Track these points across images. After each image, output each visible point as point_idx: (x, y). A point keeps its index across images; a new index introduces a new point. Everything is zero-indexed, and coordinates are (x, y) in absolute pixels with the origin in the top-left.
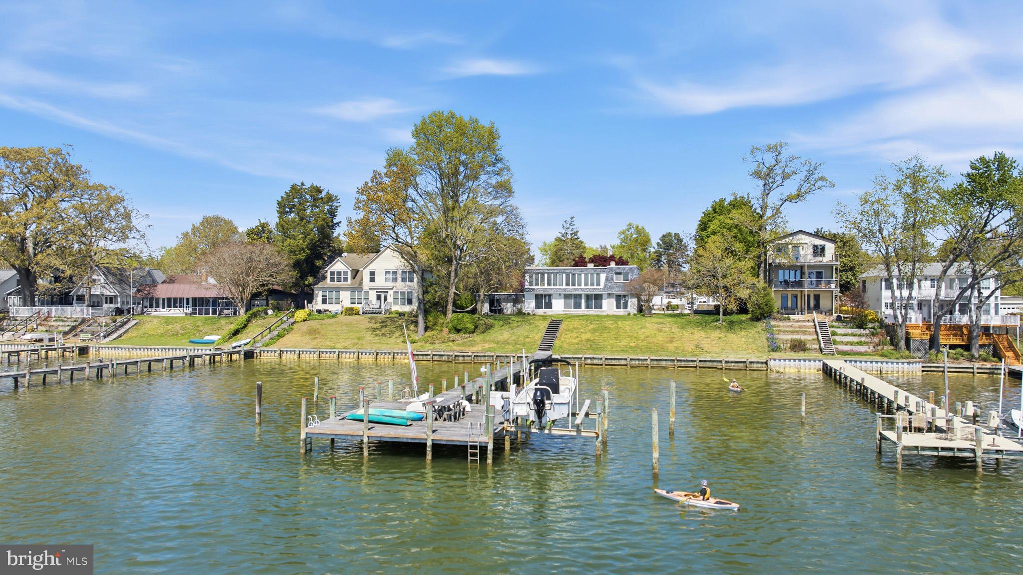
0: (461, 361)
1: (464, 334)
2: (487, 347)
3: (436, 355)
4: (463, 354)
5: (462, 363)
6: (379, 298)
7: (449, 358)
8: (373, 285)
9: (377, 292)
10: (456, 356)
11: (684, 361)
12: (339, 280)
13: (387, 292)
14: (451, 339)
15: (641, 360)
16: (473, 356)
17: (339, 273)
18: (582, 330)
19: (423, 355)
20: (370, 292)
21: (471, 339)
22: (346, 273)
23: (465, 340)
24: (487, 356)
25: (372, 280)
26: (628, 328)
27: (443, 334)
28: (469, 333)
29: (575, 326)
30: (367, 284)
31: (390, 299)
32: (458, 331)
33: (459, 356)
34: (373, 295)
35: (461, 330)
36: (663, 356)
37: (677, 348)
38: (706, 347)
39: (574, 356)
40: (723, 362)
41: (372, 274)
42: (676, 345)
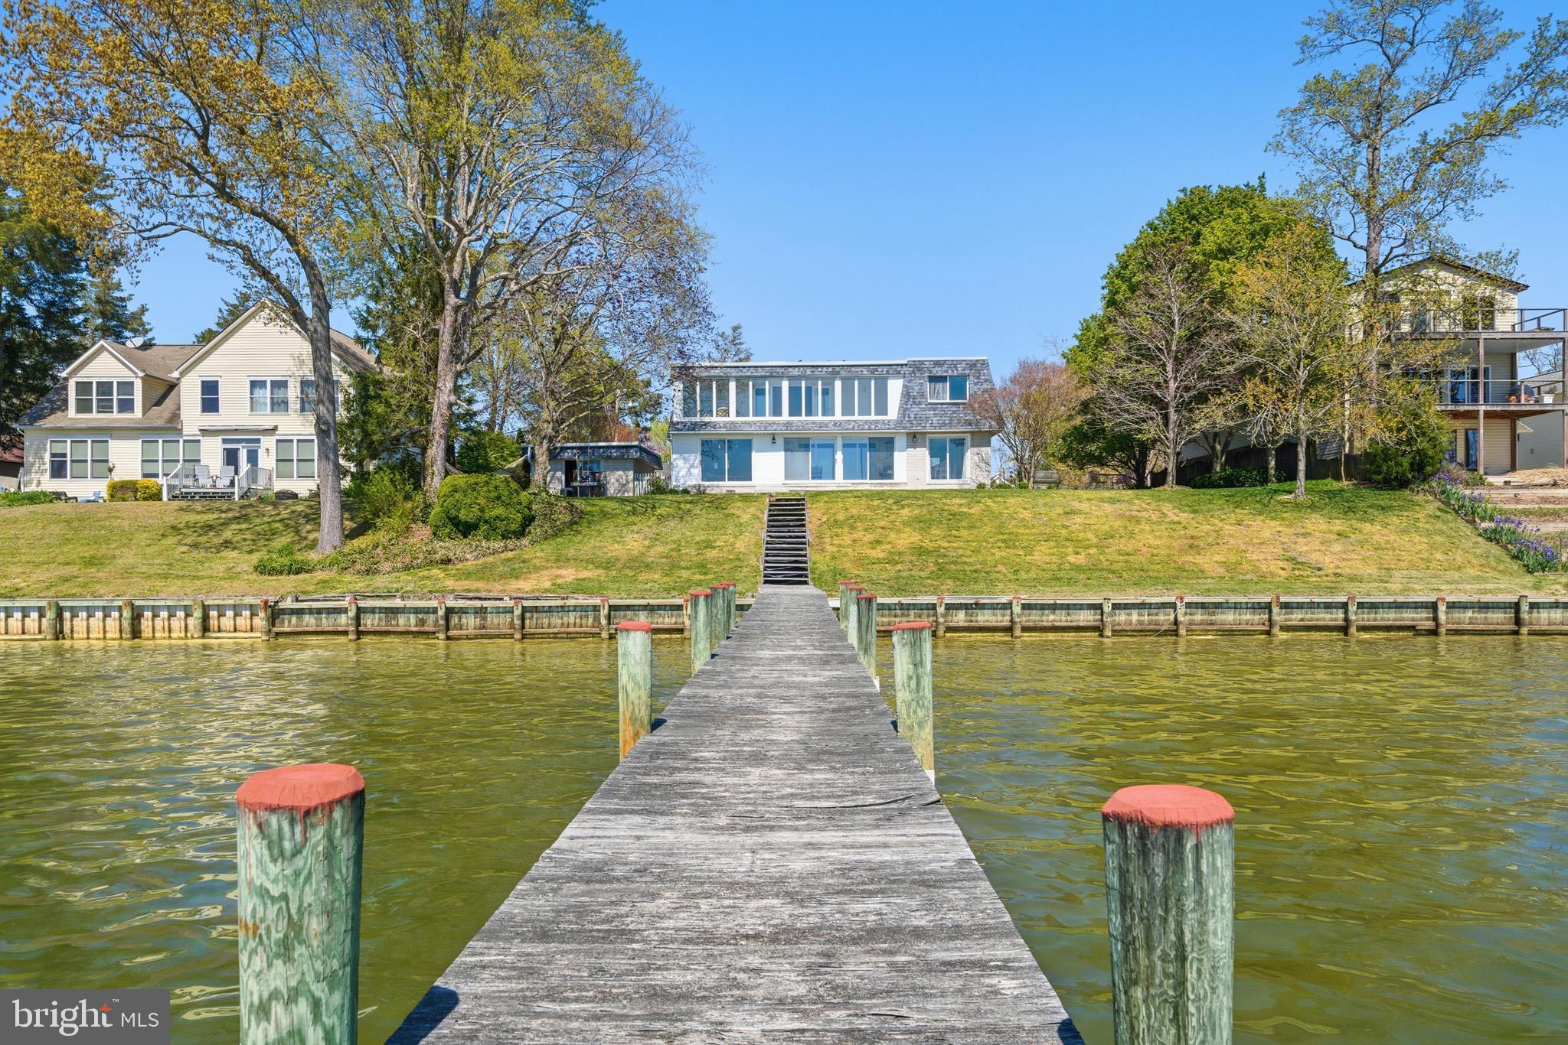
0: (471, 631)
1: (487, 538)
2: (570, 579)
3: (373, 610)
4: (478, 604)
5: (476, 637)
6: (231, 458)
7: (422, 622)
8: (211, 420)
9: (225, 441)
10: (450, 611)
11: (1300, 606)
12: (105, 406)
13: (258, 441)
14: (438, 556)
15: (1150, 606)
16: (518, 612)
17: (105, 388)
18: (883, 523)
19: (319, 611)
20: (206, 442)
21: (510, 554)
22: (126, 387)
23: (490, 559)
24: (575, 608)
25: (210, 404)
26: (1026, 515)
27: (412, 541)
28: (504, 537)
29: (854, 511)
30: (193, 418)
31: (267, 461)
32: (466, 529)
33: (463, 611)
34: (212, 452)
35: (475, 527)
36: (1217, 592)
37: (1231, 568)
38: (1329, 562)
39: (905, 601)
40: (1442, 608)
41: (210, 390)
42: (1218, 558)
